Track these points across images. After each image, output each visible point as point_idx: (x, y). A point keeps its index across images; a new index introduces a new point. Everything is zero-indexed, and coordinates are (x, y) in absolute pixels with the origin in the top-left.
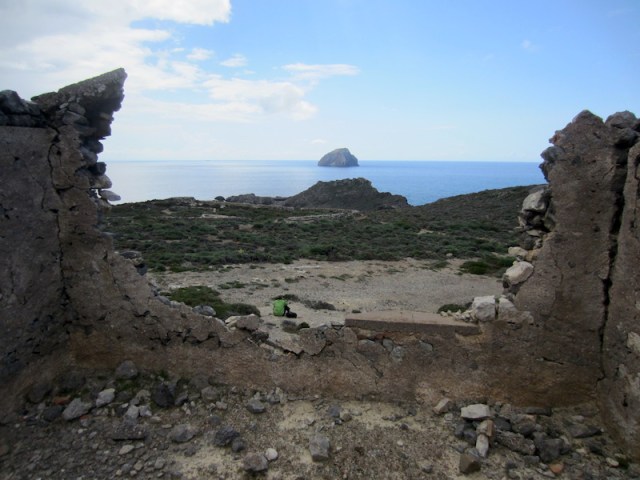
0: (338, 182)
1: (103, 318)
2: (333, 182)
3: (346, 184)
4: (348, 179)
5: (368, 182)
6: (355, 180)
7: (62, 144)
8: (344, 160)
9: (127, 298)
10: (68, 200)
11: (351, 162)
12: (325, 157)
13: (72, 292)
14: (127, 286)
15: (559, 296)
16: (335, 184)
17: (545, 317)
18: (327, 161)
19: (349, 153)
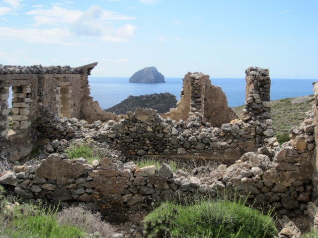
0: (147, 97)
1: (89, 116)
2: (142, 96)
3: (154, 98)
4: (156, 94)
5: (173, 96)
6: (162, 95)
7: (83, 77)
8: (152, 77)
9: (96, 111)
10: (83, 90)
11: (159, 79)
12: (136, 74)
13: (82, 110)
14: (96, 108)
15: (186, 107)
16: (145, 99)
17: (183, 111)
18: (137, 78)
19: (157, 71)
